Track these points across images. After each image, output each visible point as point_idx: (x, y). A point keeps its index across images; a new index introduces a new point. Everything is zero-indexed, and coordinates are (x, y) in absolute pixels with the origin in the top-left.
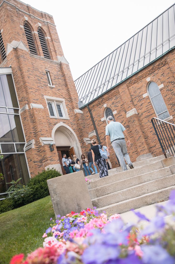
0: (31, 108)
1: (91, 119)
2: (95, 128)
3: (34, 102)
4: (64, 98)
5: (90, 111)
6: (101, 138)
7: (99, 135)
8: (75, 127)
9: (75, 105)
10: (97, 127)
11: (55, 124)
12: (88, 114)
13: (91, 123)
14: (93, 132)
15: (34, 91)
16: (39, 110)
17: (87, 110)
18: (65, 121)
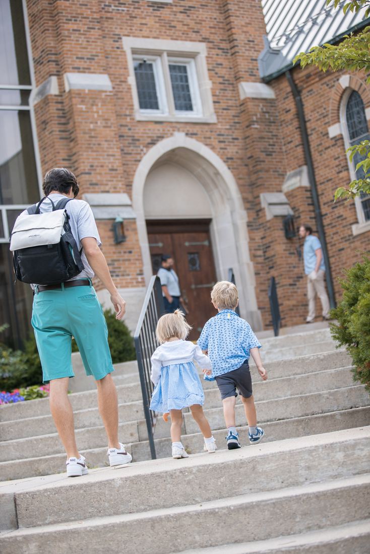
0: (67, 89)
1: (296, 123)
2: (308, 160)
3: (78, 69)
4: (204, 40)
5: (296, 92)
6: (323, 200)
7: (320, 188)
8: (232, 150)
9: (243, 65)
10: (315, 155)
11: (153, 143)
12: (290, 104)
13: (297, 138)
14: (299, 173)
15: (83, 28)
16: (93, 96)
17: (285, 86)
18: (194, 129)
